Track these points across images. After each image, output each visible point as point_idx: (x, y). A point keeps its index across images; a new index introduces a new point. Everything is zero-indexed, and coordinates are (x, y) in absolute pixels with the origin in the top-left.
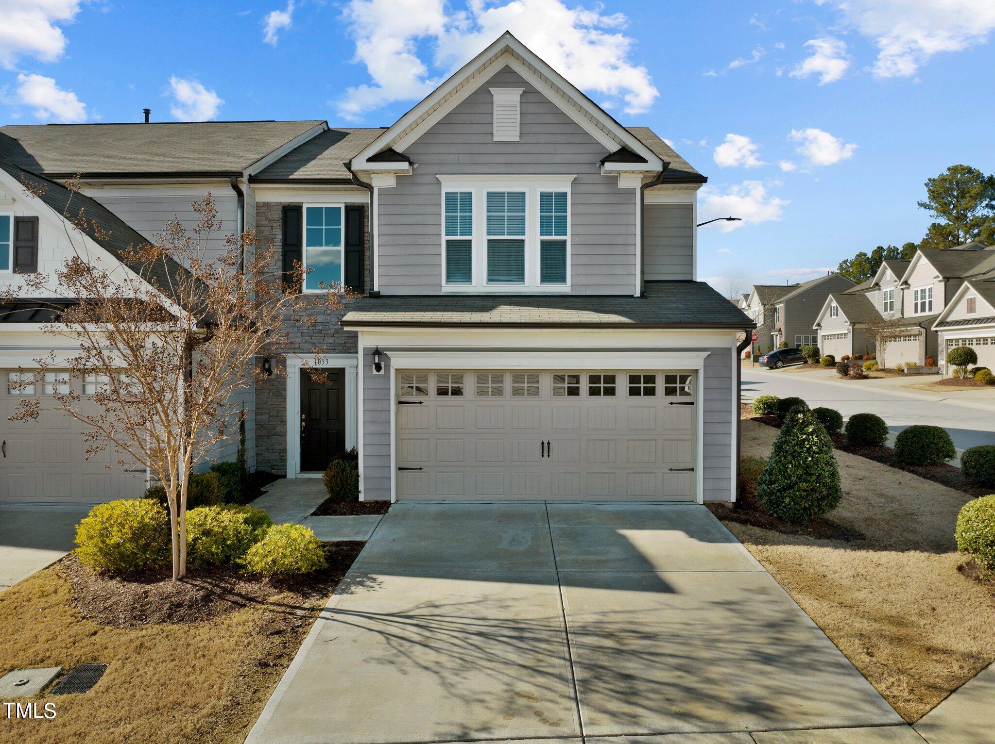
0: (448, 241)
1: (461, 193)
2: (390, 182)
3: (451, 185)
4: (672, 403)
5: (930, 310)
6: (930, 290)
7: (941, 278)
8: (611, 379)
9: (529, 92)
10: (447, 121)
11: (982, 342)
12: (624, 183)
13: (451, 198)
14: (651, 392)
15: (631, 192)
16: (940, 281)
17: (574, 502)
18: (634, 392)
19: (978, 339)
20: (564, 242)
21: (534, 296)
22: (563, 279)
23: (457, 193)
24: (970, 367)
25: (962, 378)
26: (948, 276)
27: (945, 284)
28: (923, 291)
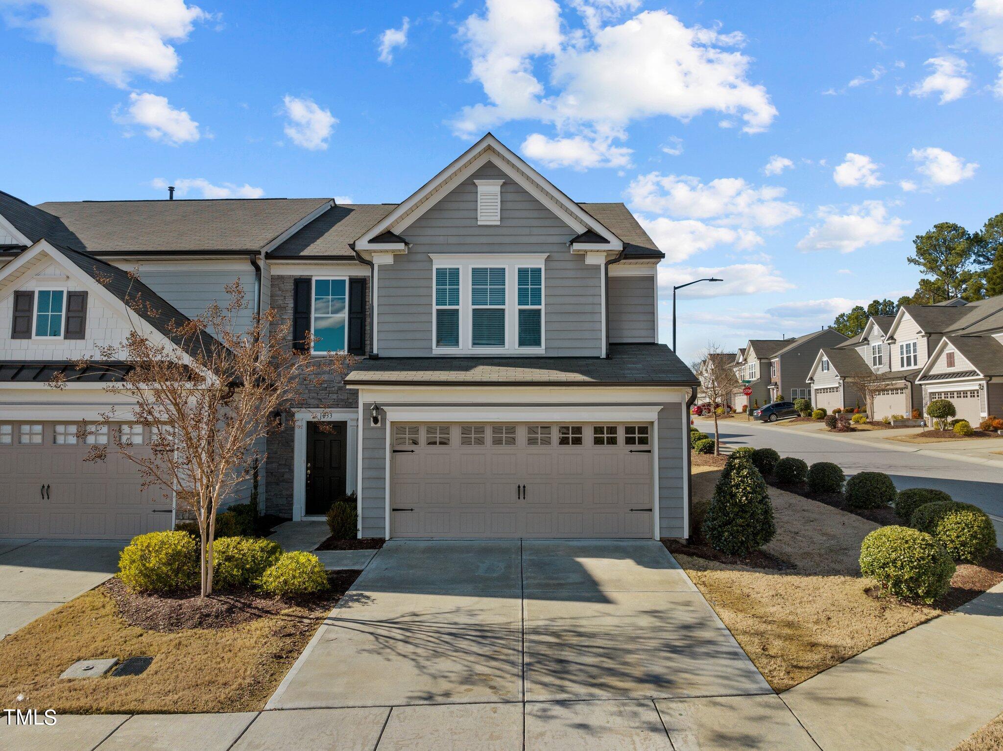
0: (438, 310)
1: (450, 269)
2: (389, 260)
3: (441, 262)
4: (631, 451)
5: (915, 364)
6: (915, 344)
7: (923, 334)
8: (578, 430)
9: (508, 184)
10: (437, 208)
11: (962, 395)
12: (590, 260)
13: (441, 273)
14: (612, 441)
15: (597, 268)
16: (923, 336)
17: (547, 539)
18: (598, 441)
19: (959, 392)
20: (539, 310)
21: (513, 358)
22: (538, 343)
23: (446, 269)
24: (950, 419)
25: (942, 430)
26: (930, 331)
27: (928, 339)
28: (908, 346)
